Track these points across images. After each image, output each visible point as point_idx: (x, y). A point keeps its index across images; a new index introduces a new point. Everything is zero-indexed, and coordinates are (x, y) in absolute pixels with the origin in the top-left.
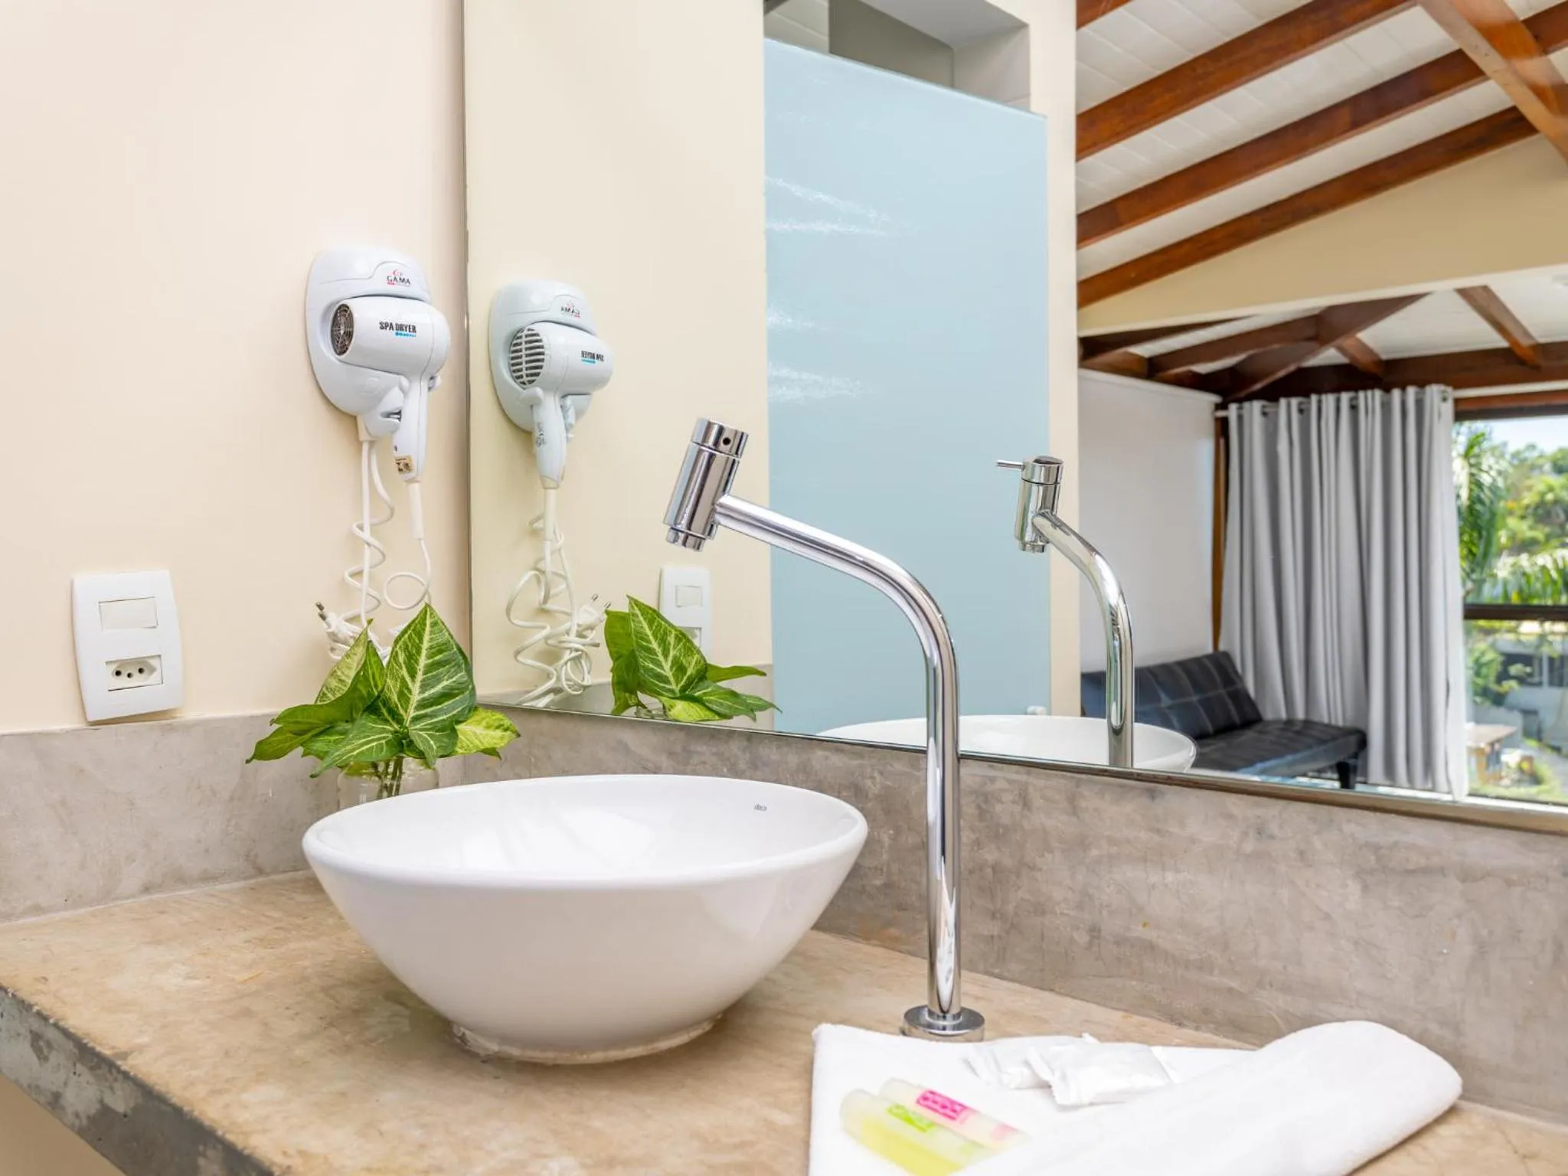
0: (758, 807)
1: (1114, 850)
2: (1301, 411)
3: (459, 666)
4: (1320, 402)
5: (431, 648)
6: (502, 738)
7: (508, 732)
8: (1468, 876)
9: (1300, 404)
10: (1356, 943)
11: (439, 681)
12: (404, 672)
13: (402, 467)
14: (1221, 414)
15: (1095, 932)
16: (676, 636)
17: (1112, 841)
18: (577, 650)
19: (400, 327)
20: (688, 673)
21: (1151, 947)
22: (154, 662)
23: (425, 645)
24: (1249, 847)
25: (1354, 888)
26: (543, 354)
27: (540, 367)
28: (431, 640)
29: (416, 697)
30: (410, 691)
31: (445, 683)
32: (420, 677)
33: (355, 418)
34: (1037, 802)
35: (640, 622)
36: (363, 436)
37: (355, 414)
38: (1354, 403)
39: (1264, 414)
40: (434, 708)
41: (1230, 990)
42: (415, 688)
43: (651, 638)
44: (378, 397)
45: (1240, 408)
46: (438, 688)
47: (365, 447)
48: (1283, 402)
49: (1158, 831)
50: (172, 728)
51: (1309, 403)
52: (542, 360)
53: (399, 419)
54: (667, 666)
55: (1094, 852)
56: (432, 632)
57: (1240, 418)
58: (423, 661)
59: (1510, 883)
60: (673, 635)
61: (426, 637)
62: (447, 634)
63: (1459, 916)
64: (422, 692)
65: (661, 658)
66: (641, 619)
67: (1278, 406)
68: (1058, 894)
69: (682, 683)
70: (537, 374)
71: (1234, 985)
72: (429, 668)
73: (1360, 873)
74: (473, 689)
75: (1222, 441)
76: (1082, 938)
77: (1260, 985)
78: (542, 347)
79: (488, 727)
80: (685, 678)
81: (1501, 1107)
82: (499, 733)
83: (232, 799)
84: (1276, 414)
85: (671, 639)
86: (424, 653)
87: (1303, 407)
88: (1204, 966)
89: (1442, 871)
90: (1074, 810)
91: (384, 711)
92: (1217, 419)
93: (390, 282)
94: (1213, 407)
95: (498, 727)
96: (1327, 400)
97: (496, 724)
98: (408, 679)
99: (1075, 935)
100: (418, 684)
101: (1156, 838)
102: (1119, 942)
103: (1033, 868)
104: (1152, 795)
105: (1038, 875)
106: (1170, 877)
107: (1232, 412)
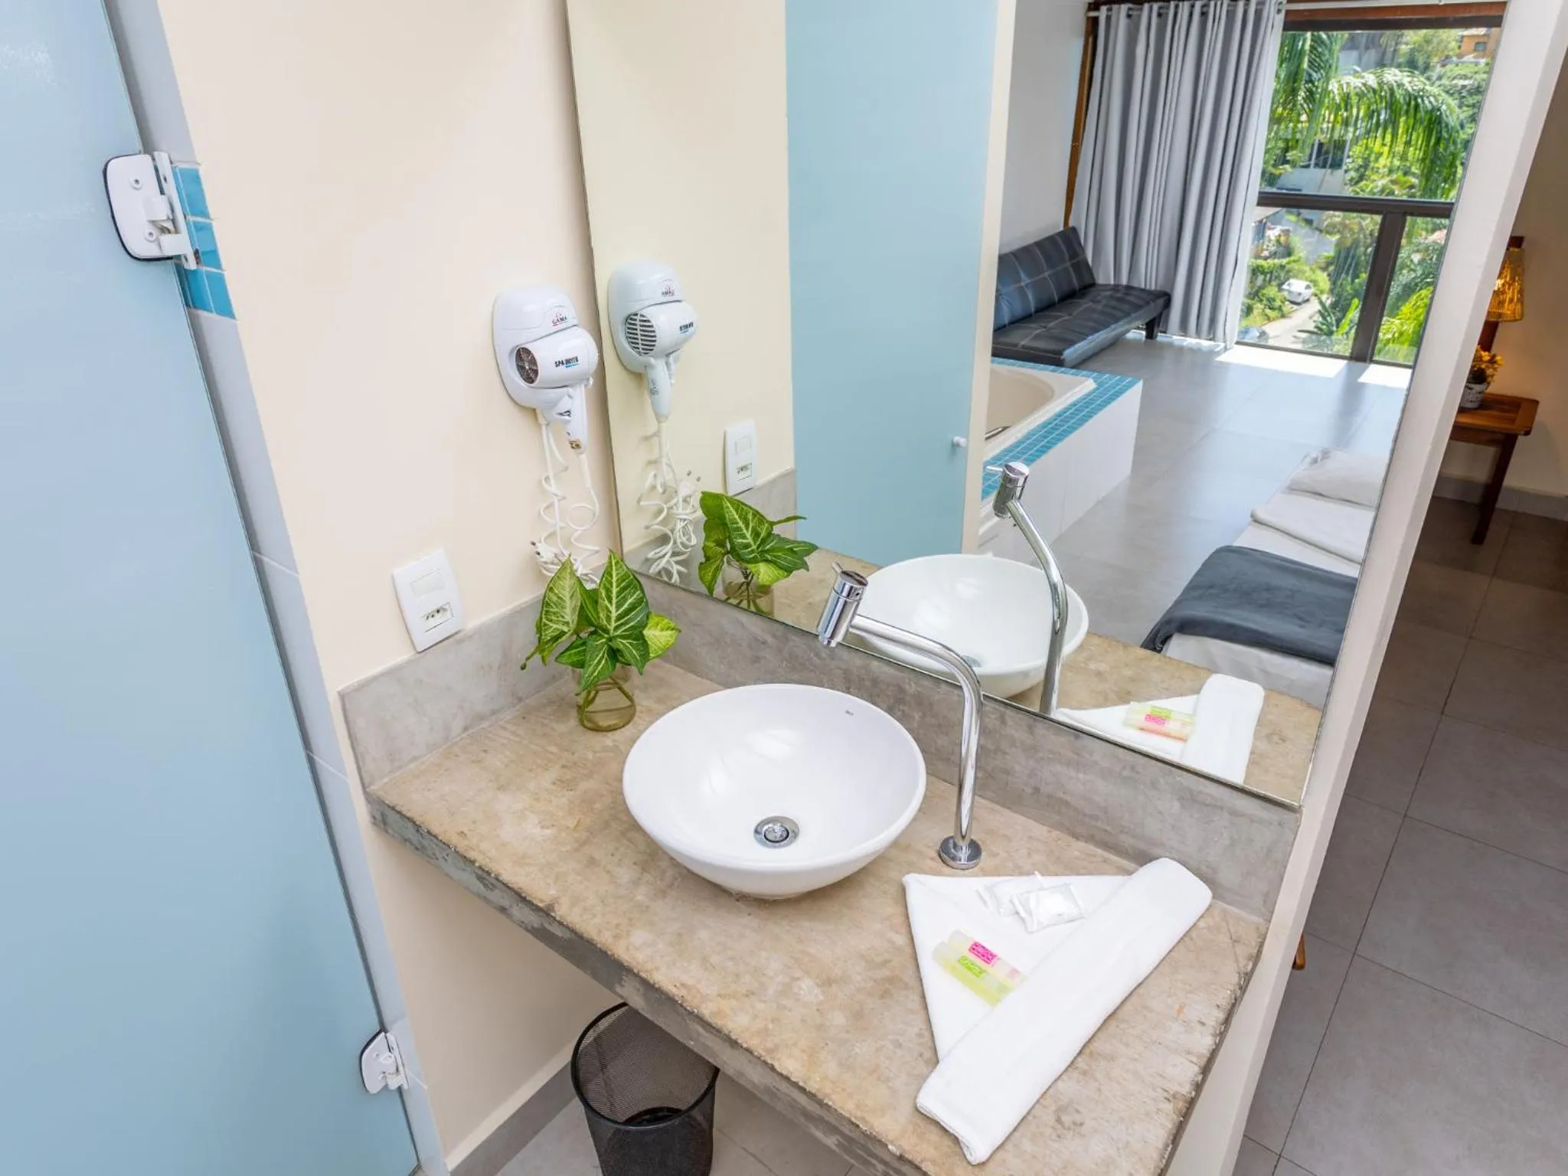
1: (1051, 756)
2: (1160, 15)
3: (636, 588)
4: (1177, 7)
5: (617, 580)
6: (671, 636)
7: (674, 631)
8: (1234, 813)
9: (1160, 8)
10: (1173, 827)
11: (626, 600)
12: (606, 602)
13: (574, 445)
14: (1092, 14)
15: (1036, 790)
16: (753, 514)
17: (1051, 752)
18: (685, 520)
19: (568, 361)
20: (762, 535)
21: (1067, 804)
22: (447, 607)
23: (614, 579)
24: (1126, 773)
25: (1177, 805)
26: (655, 336)
27: (654, 346)
28: (617, 575)
29: (614, 615)
30: (611, 612)
31: (630, 601)
32: (614, 601)
33: (534, 410)
34: (1010, 722)
35: (731, 512)
36: (542, 421)
37: (534, 407)
38: (1205, 10)
39: (1129, 16)
40: (626, 618)
41: (1106, 831)
42: (613, 609)
43: (738, 520)
44: (554, 404)
45: (1109, 10)
46: (626, 606)
47: (544, 427)
48: (1146, 6)
49: (1078, 754)
50: (461, 641)
51: (1168, 8)
53: (569, 415)
54: (748, 535)
55: (1041, 755)
56: (617, 570)
57: (1108, 18)
58: (615, 590)
59: (1252, 821)
60: (751, 513)
61: (614, 574)
62: (625, 568)
63: (1225, 828)
64: (617, 611)
65: (745, 531)
66: (731, 509)
67: (1141, 10)
68: (1017, 768)
69: (758, 543)
70: (652, 350)
71: (1108, 829)
72: (619, 594)
73: (1181, 799)
74: (647, 602)
75: (1091, 40)
76: (1029, 791)
77: (1122, 832)
78: (654, 331)
79: (662, 630)
80: (760, 540)
81: (1227, 903)
82: (669, 632)
83: (499, 668)
84: (1139, 17)
85: (750, 517)
86: (614, 585)
87: (1161, 11)
88: (1096, 818)
89: (1222, 808)
90: (1032, 733)
91: (600, 632)
92: (1088, 18)
93: (555, 324)
94: (1087, 6)
95: (667, 629)
96: (1183, 5)
97: (666, 627)
98: (609, 605)
99: (1026, 789)
100: (614, 605)
101: (1076, 757)
102: (1049, 796)
103: (1005, 753)
104: (1077, 737)
105: (1007, 757)
106: (1081, 776)
107: (1103, 11)
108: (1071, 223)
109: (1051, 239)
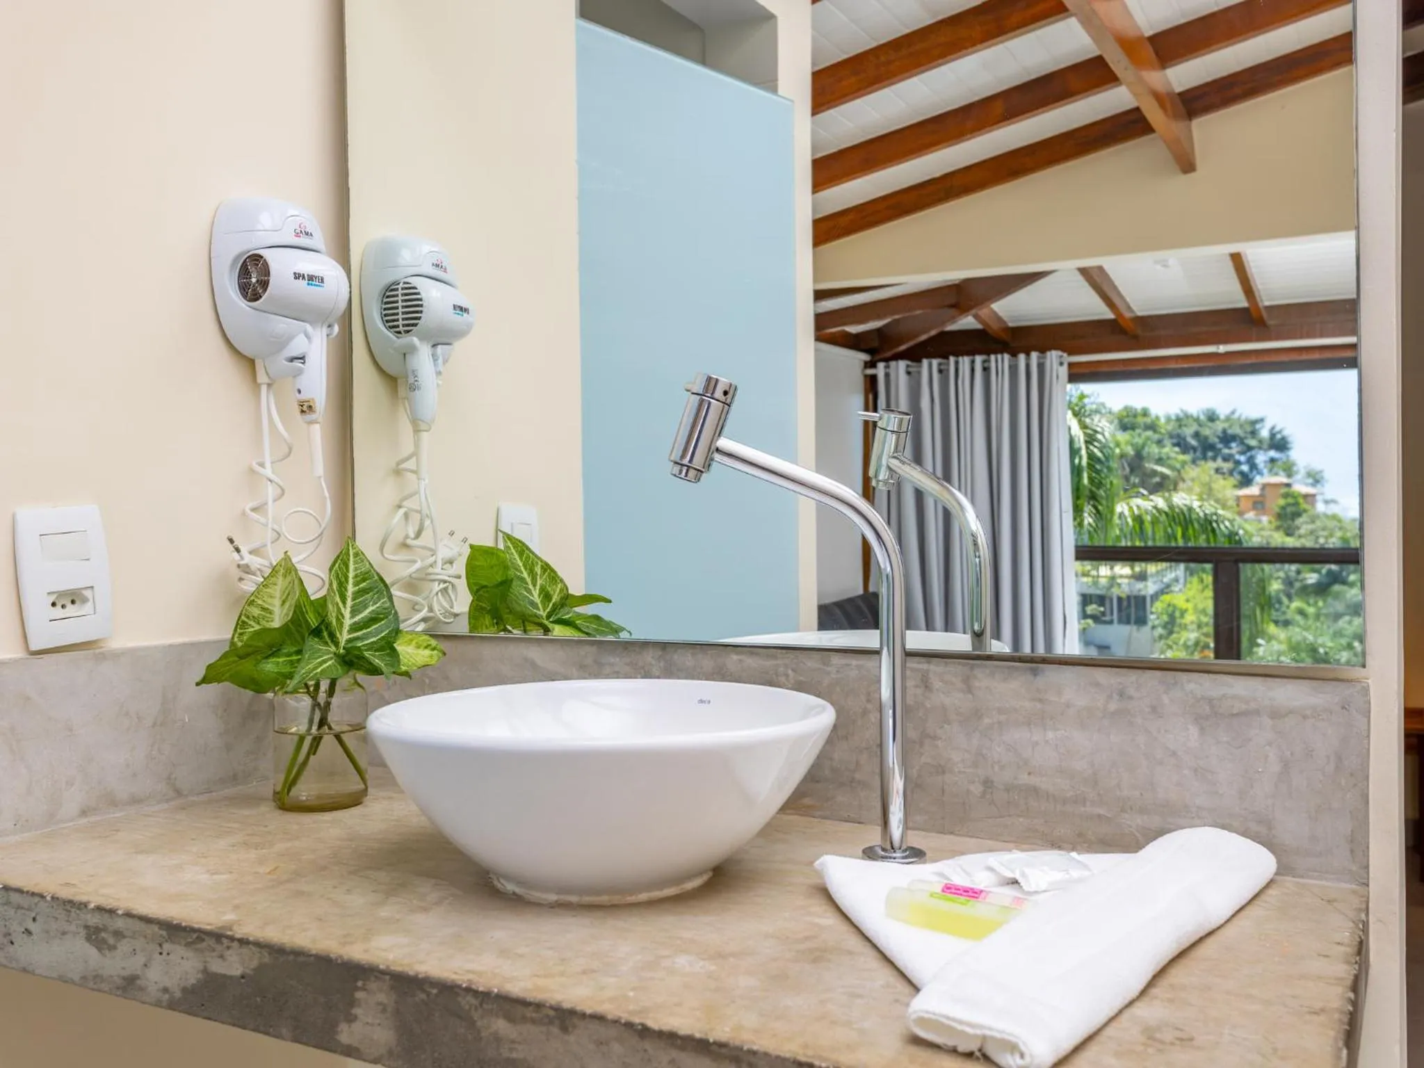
0: (701, 701)
1: (1003, 718)
2: (940, 371)
3: (382, 593)
4: (957, 363)
5: (356, 576)
6: (431, 656)
7: (435, 652)
8: (1277, 714)
9: (940, 364)
10: (1196, 770)
11: (366, 607)
12: (338, 599)
13: (305, 408)
14: (870, 372)
15: (988, 783)
16: (542, 566)
17: (1000, 711)
18: (445, 582)
19: (311, 278)
20: (554, 600)
21: (1035, 791)
22: (88, 593)
23: (351, 575)
24: (1113, 706)
25: (1193, 731)
26: (421, 306)
27: (419, 318)
28: (356, 569)
29: (348, 622)
30: (343, 617)
31: (371, 609)
32: (349, 603)
33: (252, 362)
34: (937, 684)
35: (512, 554)
36: (262, 378)
37: (252, 358)
38: (986, 365)
39: (909, 373)
40: (365, 631)
41: (1099, 816)
42: (347, 613)
43: (522, 569)
44: (281, 342)
45: (887, 367)
46: (366, 613)
47: (264, 389)
48: (925, 362)
49: (1040, 701)
50: (103, 657)
51: (948, 364)
52: (421, 312)
53: (303, 363)
54: (536, 593)
55: (987, 721)
56: (355, 563)
57: (887, 375)
58: (351, 589)
59: (1305, 717)
60: (539, 566)
61: (352, 567)
62: (367, 563)
63: (1270, 744)
64: (352, 617)
65: (531, 587)
66: (513, 551)
67: (920, 367)
68: (956, 757)
69: (548, 610)
70: (415, 325)
71: (1101, 811)
72: (357, 595)
73: (1198, 719)
74: (396, 613)
75: (871, 397)
76: (977, 789)
77: (1123, 810)
78: (421, 300)
79: (418, 647)
80: (551, 605)
81: (1302, 877)
82: (427, 652)
83: (154, 725)
84: (919, 373)
85: (538, 570)
86: (351, 581)
87: (942, 367)
88: (1080, 800)
89: (1257, 712)
90: (969, 690)
91: (325, 634)
92: (866, 376)
93: (297, 235)
94: (862, 364)
95: (426, 647)
96: (963, 361)
97: (425, 644)
98: (341, 605)
99: (972, 788)
100: (349, 609)
101: (1039, 706)
102: (1008, 789)
103: (935, 738)
104: (1035, 673)
105: (939, 743)
106: (1050, 735)
107: (880, 370)
108: (871, 589)
109: (851, 601)
